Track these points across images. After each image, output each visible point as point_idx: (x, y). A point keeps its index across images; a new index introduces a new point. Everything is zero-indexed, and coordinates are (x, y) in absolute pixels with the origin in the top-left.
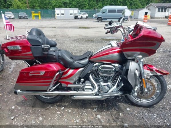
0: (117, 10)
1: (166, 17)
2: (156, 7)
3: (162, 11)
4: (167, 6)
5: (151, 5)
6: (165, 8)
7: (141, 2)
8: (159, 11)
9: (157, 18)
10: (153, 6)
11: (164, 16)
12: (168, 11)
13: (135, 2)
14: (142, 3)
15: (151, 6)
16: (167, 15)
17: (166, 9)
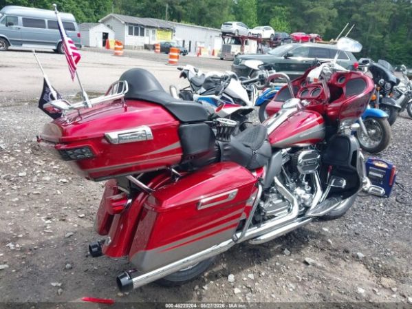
0: (49, 21)
1: (146, 47)
2: (123, 22)
3: (136, 34)
4: (145, 25)
5: (111, 17)
6: (141, 28)
7: (81, 7)
8: (130, 33)
9: (130, 47)
10: (118, 20)
11: (143, 45)
12: (148, 35)
13: (68, 5)
14: (86, 10)
15: (113, 20)
16: (147, 43)
17: (143, 29)
